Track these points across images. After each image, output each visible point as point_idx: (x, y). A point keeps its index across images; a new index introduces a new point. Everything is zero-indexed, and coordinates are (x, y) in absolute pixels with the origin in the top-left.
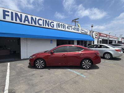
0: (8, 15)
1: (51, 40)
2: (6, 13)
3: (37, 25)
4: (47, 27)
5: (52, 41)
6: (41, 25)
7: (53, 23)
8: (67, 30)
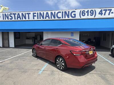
0: (35, 16)
1: (71, 33)
2: (35, 15)
3: (56, 18)
4: (67, 18)
5: (73, 33)
6: (60, 18)
7: (75, 12)
8: (98, 16)
